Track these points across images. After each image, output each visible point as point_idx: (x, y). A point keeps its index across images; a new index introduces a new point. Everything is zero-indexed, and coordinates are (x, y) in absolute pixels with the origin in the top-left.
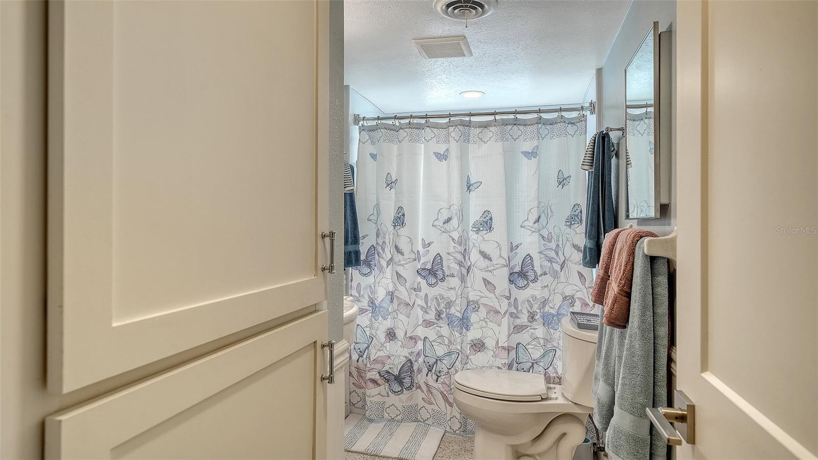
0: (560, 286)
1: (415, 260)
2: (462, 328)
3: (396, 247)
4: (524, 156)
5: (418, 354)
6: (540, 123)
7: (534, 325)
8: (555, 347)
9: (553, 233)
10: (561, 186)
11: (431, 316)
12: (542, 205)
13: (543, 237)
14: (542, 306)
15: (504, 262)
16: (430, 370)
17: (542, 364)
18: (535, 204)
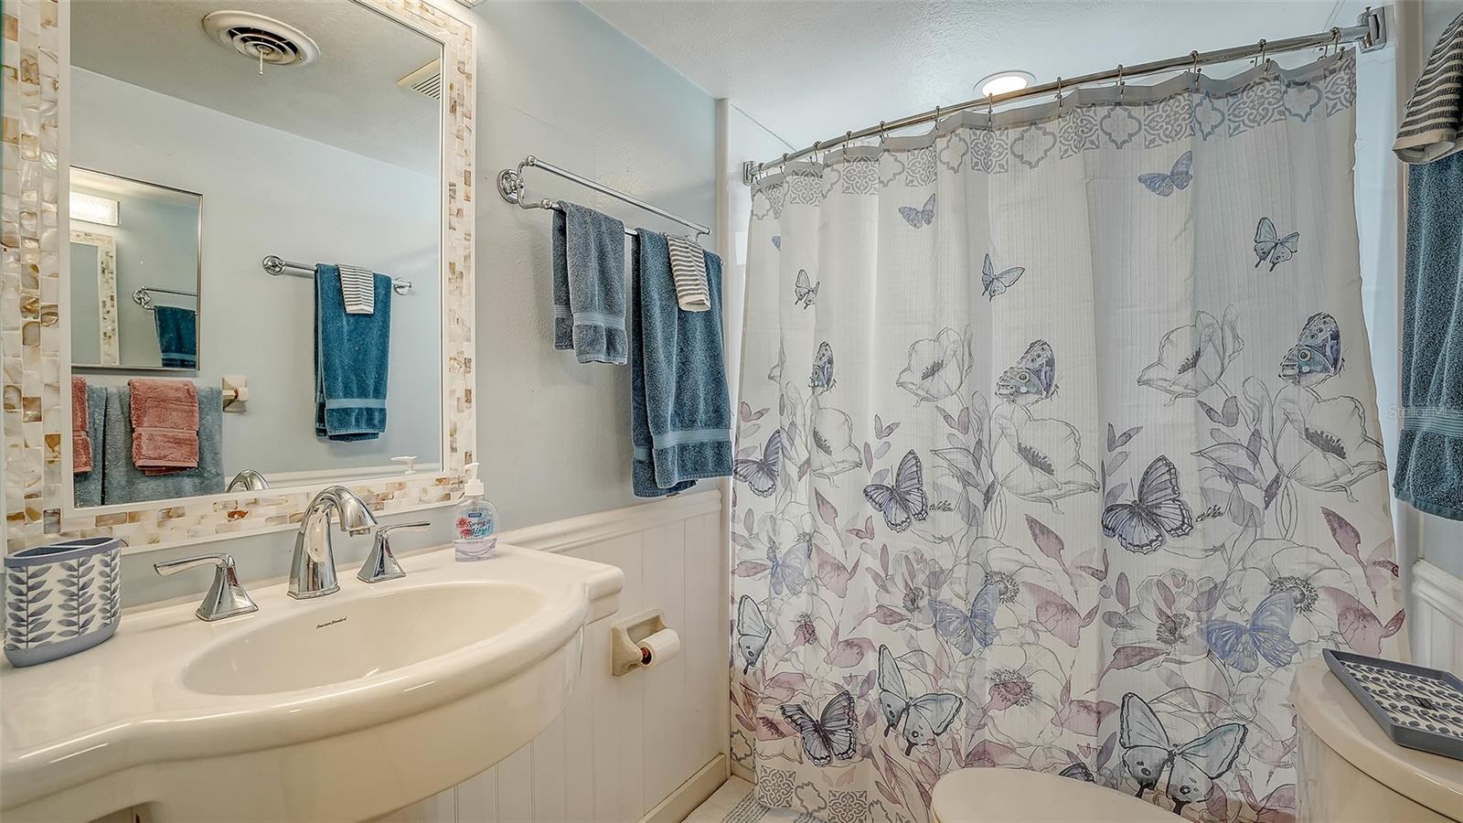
0: (1263, 549)
1: (859, 465)
2: (969, 640)
3: (815, 434)
4: (1149, 187)
5: (868, 681)
6: (1197, 91)
7: (1178, 650)
8: (1243, 718)
9: (1240, 398)
10: (1266, 264)
11: (896, 599)
12: (1205, 319)
13: (1209, 411)
14: (1203, 603)
15: (1087, 478)
16: (892, 725)
17: (1201, 762)
18: (1185, 317)
